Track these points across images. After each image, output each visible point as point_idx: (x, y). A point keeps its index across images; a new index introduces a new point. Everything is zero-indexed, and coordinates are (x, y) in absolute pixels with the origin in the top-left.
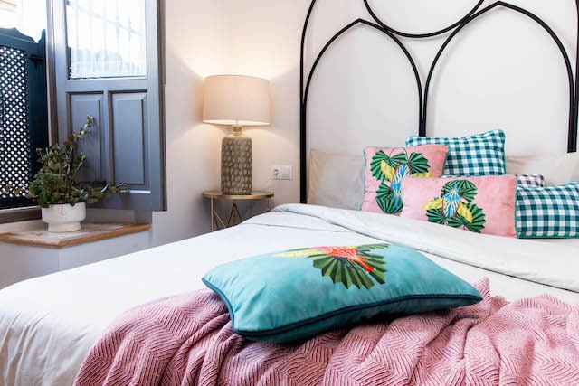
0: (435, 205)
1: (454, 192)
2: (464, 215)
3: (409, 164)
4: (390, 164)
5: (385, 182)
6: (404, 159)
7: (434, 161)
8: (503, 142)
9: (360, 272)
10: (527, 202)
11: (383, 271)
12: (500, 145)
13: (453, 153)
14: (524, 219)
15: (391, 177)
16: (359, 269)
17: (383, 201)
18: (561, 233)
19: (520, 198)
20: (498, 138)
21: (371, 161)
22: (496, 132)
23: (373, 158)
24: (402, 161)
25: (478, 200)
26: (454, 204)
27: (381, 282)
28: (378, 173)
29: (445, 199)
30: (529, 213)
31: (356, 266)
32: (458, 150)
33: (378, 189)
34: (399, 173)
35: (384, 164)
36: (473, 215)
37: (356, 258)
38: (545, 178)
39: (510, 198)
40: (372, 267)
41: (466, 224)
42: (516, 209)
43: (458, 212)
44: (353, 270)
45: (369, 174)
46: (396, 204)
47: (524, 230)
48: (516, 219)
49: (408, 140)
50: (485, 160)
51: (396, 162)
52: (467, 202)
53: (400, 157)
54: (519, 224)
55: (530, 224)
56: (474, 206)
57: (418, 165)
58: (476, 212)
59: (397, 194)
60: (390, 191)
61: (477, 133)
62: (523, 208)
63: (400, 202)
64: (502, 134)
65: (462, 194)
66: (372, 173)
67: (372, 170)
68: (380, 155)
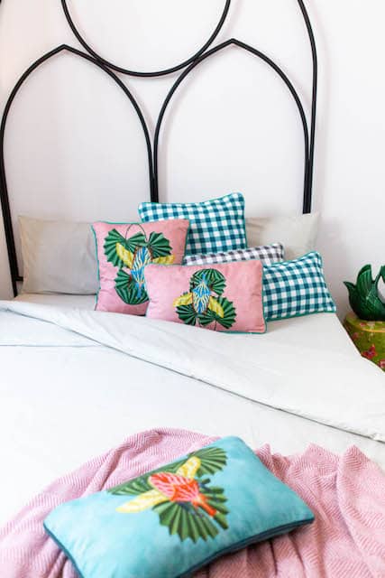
0: (184, 301)
1: (203, 284)
2: (215, 310)
3: (149, 247)
4: (127, 248)
5: (124, 269)
6: (143, 241)
7: (176, 241)
8: (243, 208)
9: (204, 519)
10: (272, 286)
11: (225, 512)
12: (240, 212)
13: (194, 226)
14: (270, 303)
15: (130, 263)
16: (203, 516)
17: (124, 291)
18: (302, 311)
19: (266, 282)
20: (238, 204)
21: (104, 243)
22: (236, 196)
23: (107, 240)
24: (141, 244)
25: (228, 293)
26: (204, 299)
27: (225, 527)
28: (114, 258)
29: (195, 294)
30: (274, 297)
31: (201, 511)
32: (198, 221)
33: (116, 277)
34: (138, 258)
35: (120, 248)
36: (224, 310)
37: (198, 499)
38: (284, 246)
39: (257, 286)
40: (215, 508)
41: (218, 319)
42: (263, 295)
43: (209, 307)
44: (197, 517)
45: (103, 259)
46: (139, 294)
47: (270, 313)
48: (264, 305)
49: (141, 207)
50: (227, 233)
51: (134, 244)
52: (217, 296)
53: (138, 239)
54: (266, 309)
55: (275, 308)
56: (224, 299)
57: (159, 248)
58: (227, 305)
59: (139, 283)
60: (131, 280)
61: (215, 196)
62: (268, 293)
63: (143, 291)
64: (241, 199)
65: (211, 287)
66: (107, 257)
67: (107, 254)
68: (114, 237)
